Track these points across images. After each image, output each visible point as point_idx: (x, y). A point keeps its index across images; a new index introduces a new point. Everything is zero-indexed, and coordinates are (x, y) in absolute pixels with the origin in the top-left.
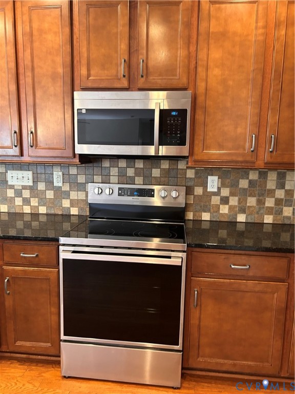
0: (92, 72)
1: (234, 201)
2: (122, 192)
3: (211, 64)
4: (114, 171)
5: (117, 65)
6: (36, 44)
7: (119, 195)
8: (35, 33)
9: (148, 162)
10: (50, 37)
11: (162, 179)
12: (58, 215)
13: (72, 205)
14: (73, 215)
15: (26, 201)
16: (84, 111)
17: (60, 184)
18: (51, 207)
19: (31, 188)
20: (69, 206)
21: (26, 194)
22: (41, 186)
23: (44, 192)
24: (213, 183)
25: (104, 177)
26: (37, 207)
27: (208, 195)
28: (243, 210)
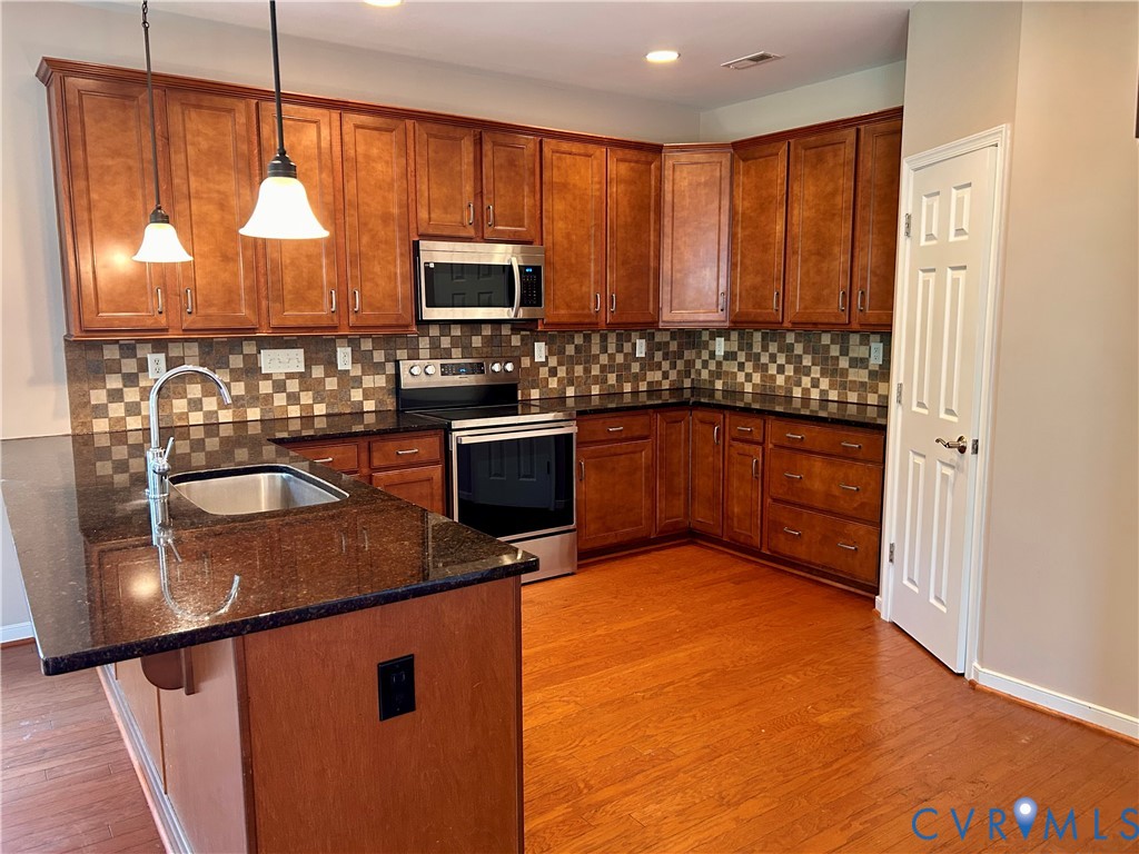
0: (432, 216)
1: (562, 372)
2: (445, 370)
3: (556, 216)
4: (424, 342)
5: (461, 208)
6: (362, 174)
7: (443, 374)
8: (360, 159)
9: (466, 328)
10: (380, 167)
11: (485, 350)
12: (344, 414)
13: (366, 396)
14: (368, 412)
15: (293, 399)
16: (432, 265)
17: (349, 367)
18: (333, 404)
19: (301, 376)
20: (361, 399)
21: (293, 386)
22: (318, 372)
23: (321, 381)
24: (540, 351)
25: (410, 351)
26: (311, 407)
27: (536, 366)
28: (571, 383)
